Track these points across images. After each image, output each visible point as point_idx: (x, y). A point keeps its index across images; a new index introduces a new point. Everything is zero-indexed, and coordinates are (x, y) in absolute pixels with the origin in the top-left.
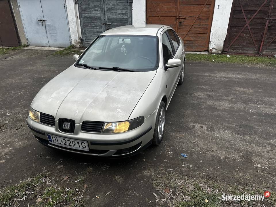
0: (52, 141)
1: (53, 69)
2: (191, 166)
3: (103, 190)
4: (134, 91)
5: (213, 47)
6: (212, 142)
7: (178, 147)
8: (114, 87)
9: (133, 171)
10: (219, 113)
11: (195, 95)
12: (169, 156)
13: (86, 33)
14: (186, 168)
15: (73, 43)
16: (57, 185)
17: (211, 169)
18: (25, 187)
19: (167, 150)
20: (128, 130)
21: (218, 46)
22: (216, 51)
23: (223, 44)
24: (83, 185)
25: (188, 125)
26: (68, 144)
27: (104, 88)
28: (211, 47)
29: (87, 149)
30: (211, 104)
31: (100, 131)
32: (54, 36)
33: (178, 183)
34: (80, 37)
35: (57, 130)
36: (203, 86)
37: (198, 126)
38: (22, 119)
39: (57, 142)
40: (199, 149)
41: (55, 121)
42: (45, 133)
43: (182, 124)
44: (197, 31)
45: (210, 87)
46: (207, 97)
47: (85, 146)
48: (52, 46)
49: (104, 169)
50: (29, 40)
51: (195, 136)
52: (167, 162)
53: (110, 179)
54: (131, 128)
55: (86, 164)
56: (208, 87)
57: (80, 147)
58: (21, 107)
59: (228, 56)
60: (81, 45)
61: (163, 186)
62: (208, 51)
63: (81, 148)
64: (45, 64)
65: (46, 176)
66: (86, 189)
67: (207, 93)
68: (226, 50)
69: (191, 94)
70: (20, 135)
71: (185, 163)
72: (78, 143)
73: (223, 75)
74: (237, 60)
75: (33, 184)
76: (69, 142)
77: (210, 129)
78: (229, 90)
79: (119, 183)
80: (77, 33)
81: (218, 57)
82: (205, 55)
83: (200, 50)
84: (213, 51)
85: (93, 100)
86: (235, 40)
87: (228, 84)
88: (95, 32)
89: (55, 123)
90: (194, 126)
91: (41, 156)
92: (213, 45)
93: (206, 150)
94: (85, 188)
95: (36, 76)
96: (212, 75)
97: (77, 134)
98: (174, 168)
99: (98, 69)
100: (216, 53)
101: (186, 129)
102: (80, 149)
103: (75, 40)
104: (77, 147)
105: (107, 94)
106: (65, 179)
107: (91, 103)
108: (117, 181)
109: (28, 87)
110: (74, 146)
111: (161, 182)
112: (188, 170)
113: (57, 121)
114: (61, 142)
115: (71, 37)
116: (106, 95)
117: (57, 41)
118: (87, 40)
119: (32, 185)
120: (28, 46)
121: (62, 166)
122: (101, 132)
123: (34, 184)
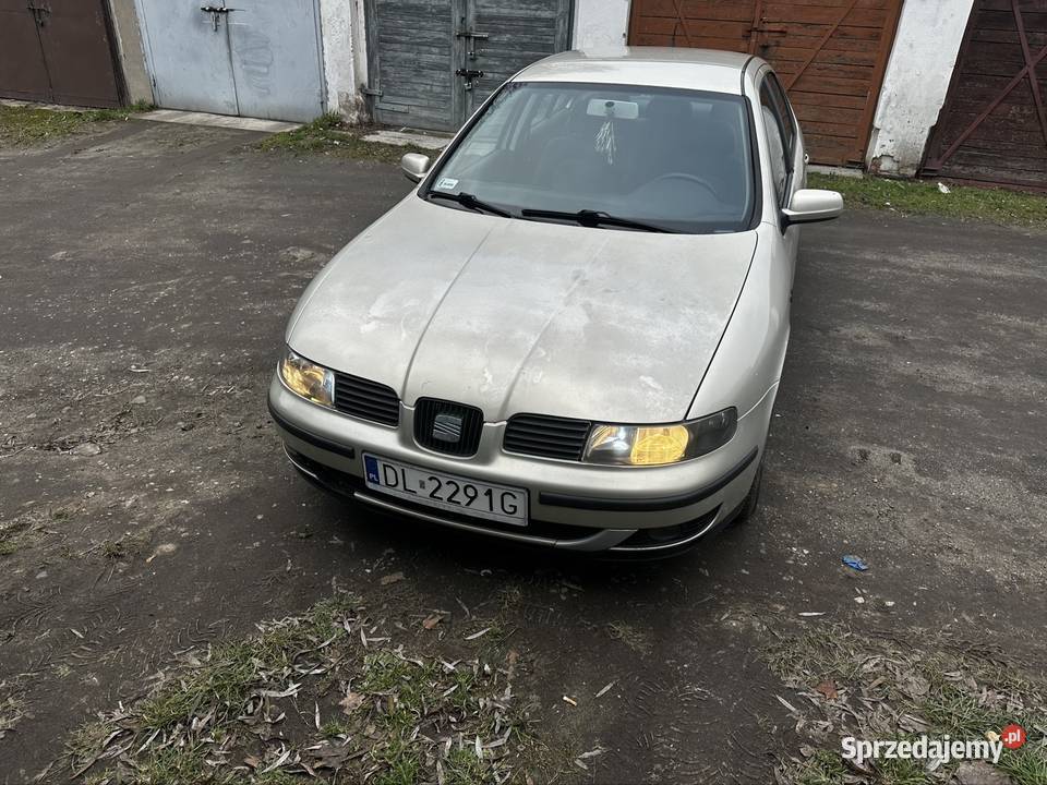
0: (378, 483)
1: (270, 203)
2: (890, 604)
3: (582, 674)
4: (692, 306)
5: (883, 151)
6: (948, 518)
7: (824, 530)
8: (607, 291)
9: (676, 611)
10: (949, 410)
11: (842, 332)
12: (796, 561)
13: (386, 68)
14: (874, 611)
15: (333, 105)
16: (401, 646)
17: (967, 618)
18: (286, 650)
19: (782, 538)
20: (682, 459)
21: (903, 147)
22: (895, 168)
23: (924, 142)
24: (503, 654)
25: (840, 448)
26: (445, 498)
27: (571, 290)
28: (876, 150)
29: (519, 519)
30: (911, 371)
31: (577, 455)
32: (259, 73)
33: (861, 666)
34: (363, 85)
35: (404, 441)
36: (867, 300)
37: (879, 455)
38: (194, 391)
39: (401, 487)
40: (903, 542)
41: (397, 408)
42: (353, 450)
43: (819, 444)
44: (826, 83)
45: (894, 307)
46: (889, 345)
47: (515, 507)
48: (250, 114)
49: (563, 598)
50: (161, 85)
51: (877, 493)
52: (794, 584)
53: (596, 635)
54: (693, 452)
55: (489, 571)
56: (885, 305)
57: (491, 509)
58: (180, 343)
59: (944, 189)
60: (365, 116)
61: (807, 672)
62: (863, 166)
63: (498, 515)
64: (235, 184)
65: (351, 611)
66: (518, 669)
67: (886, 329)
68: (934, 165)
69: (825, 330)
70: (206, 453)
71: (864, 591)
72: (489, 493)
73: (935, 260)
74: (978, 205)
75: (310, 637)
76: (453, 488)
77: (926, 466)
78: (968, 320)
79: (638, 652)
80: (352, 66)
81: (905, 193)
82: (854, 179)
83: (831, 160)
84: (882, 167)
85: (539, 335)
86: (974, 125)
87: (959, 299)
88: (423, 68)
89: (397, 415)
90: (864, 455)
91: (307, 537)
92: (888, 143)
93: (931, 545)
94: (511, 662)
95: (211, 226)
96: (892, 259)
97: (486, 460)
98: (828, 610)
99: (520, 214)
100: (895, 174)
101: (837, 463)
102: (490, 517)
103: (340, 95)
104: (480, 508)
105: (589, 316)
106: (429, 623)
107: (534, 348)
108: (628, 647)
109: (190, 271)
110: (468, 504)
111: (796, 659)
112: (885, 620)
113: (409, 406)
114: (418, 489)
115: (326, 82)
116: (585, 320)
117: (269, 93)
118: (386, 98)
119: (309, 642)
120: (154, 107)
121: (399, 576)
122: (580, 460)
123: (315, 640)
